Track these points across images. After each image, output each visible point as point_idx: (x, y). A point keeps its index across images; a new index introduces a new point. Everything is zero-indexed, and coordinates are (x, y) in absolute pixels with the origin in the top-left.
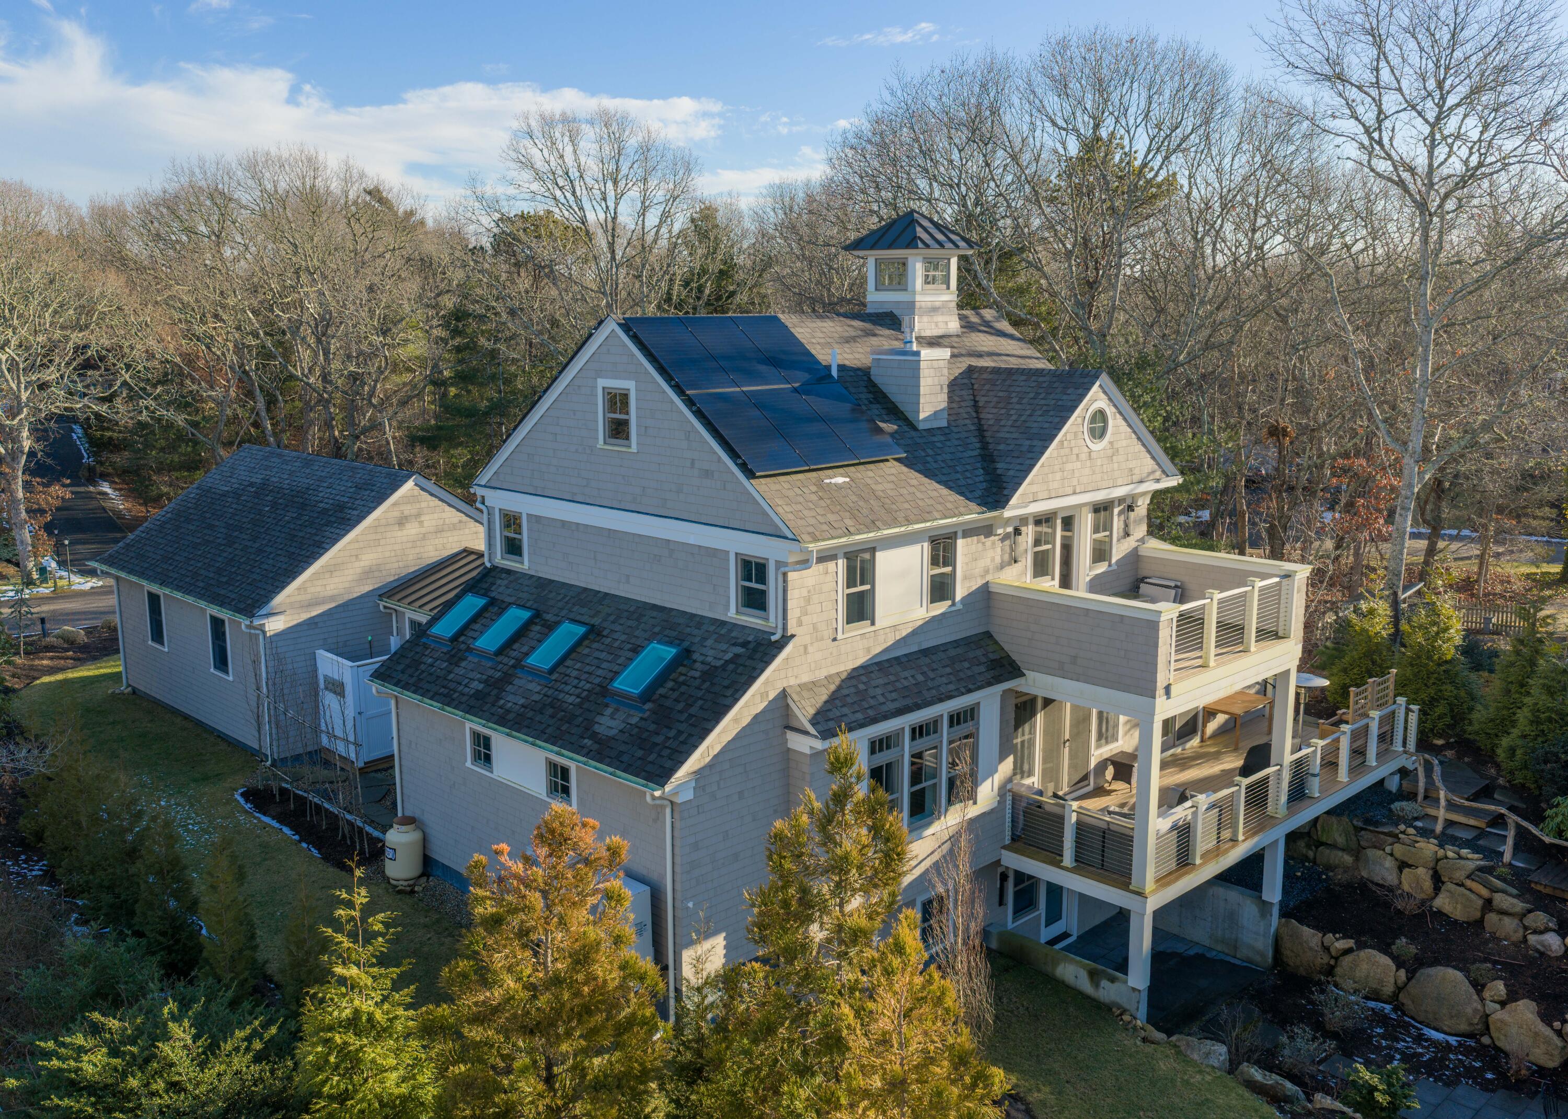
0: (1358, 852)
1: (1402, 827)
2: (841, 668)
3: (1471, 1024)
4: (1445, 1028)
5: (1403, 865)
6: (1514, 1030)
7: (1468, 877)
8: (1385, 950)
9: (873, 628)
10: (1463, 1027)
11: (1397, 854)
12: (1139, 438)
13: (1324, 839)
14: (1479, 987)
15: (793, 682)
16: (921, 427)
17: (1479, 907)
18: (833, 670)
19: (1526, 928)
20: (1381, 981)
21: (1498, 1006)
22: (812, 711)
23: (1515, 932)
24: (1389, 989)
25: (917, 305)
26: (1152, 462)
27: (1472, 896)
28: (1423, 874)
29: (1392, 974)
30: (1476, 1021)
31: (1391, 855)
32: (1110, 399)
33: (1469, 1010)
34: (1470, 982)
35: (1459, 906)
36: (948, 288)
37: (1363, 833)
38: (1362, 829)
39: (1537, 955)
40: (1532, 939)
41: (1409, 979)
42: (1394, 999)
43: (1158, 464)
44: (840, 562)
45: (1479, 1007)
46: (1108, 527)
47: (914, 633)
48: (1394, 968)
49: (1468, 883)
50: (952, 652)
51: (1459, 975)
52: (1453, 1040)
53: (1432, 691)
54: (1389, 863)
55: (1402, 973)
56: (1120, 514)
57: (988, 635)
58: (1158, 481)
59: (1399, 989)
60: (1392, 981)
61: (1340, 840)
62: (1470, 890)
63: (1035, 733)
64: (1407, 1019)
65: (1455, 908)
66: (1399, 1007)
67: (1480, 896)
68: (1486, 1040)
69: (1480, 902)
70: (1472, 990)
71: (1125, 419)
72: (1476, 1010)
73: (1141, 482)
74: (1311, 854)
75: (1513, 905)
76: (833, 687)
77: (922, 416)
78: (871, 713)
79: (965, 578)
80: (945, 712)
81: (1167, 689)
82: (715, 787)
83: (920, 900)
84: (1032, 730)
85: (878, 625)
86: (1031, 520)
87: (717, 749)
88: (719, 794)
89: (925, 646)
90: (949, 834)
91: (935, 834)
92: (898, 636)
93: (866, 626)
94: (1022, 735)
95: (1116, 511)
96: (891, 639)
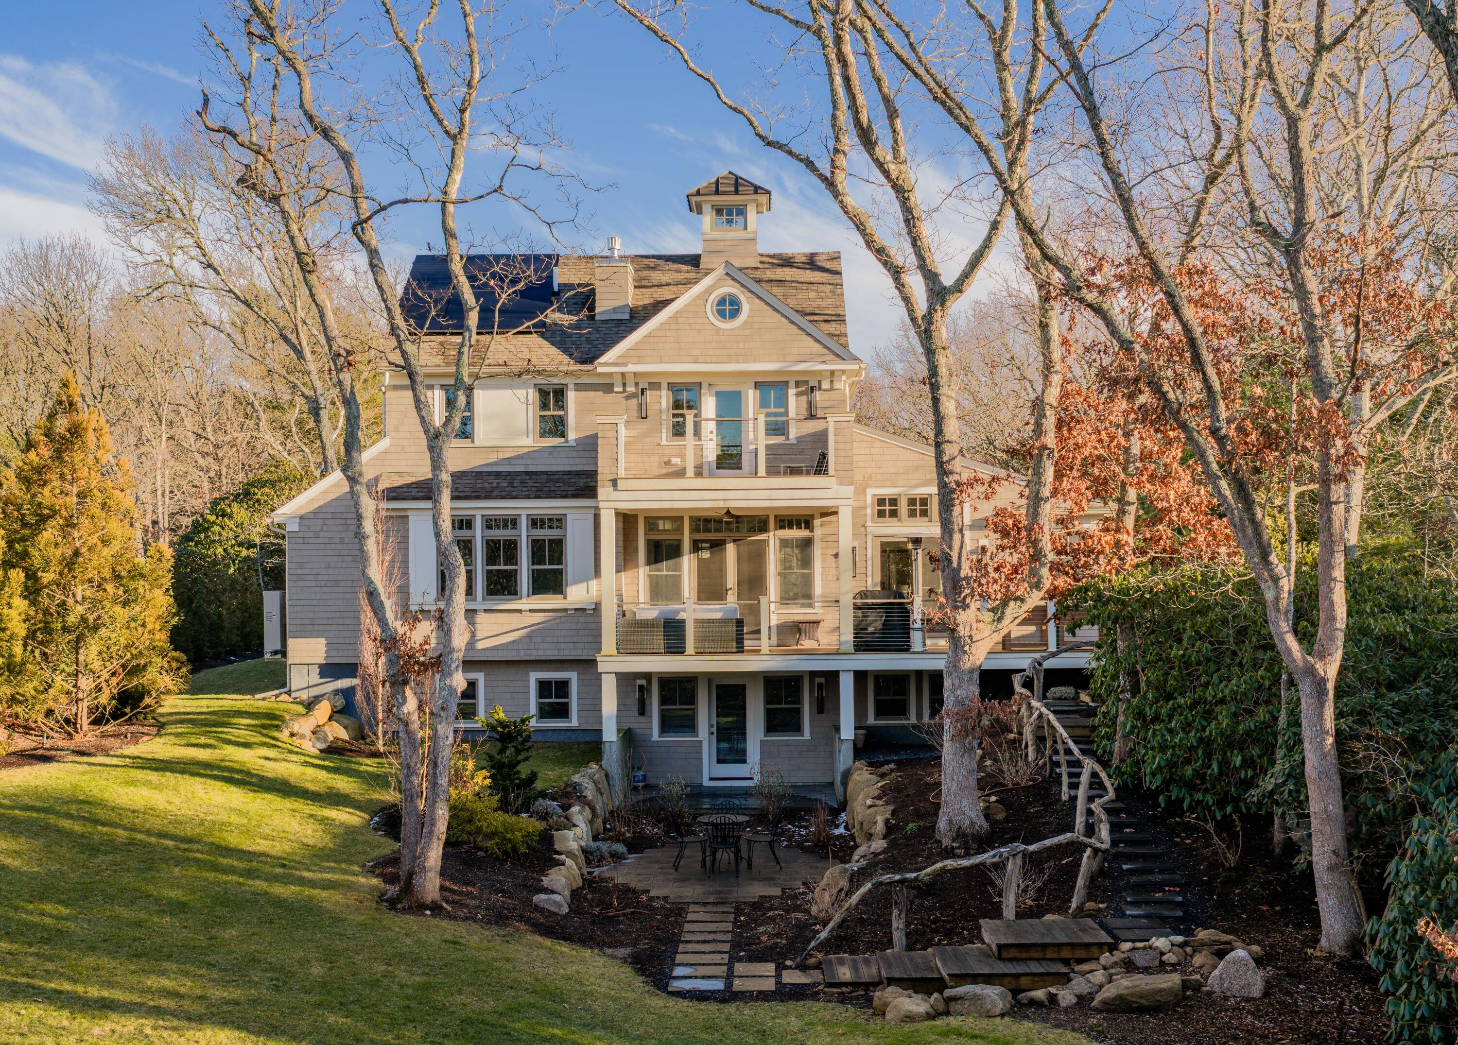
9: (471, 445)
12: (793, 323)
15: (390, 469)
16: (599, 318)
22: (387, 486)
32: (742, 286)
36: (746, 229)
43: (825, 347)
44: (436, 392)
46: (782, 403)
47: (519, 457)
50: (556, 477)
56: (798, 394)
58: (829, 362)
71: (768, 304)
73: (801, 361)
76: (422, 479)
79: (577, 424)
80: (524, 514)
81: (614, 483)
82: (318, 528)
83: (534, 677)
84: (678, 568)
85: (477, 444)
86: (664, 385)
87: (321, 503)
88: (322, 534)
89: (532, 468)
90: (538, 618)
91: (520, 611)
92: (501, 456)
93: (466, 443)
94: (664, 569)
95: (792, 391)
96: (493, 458)
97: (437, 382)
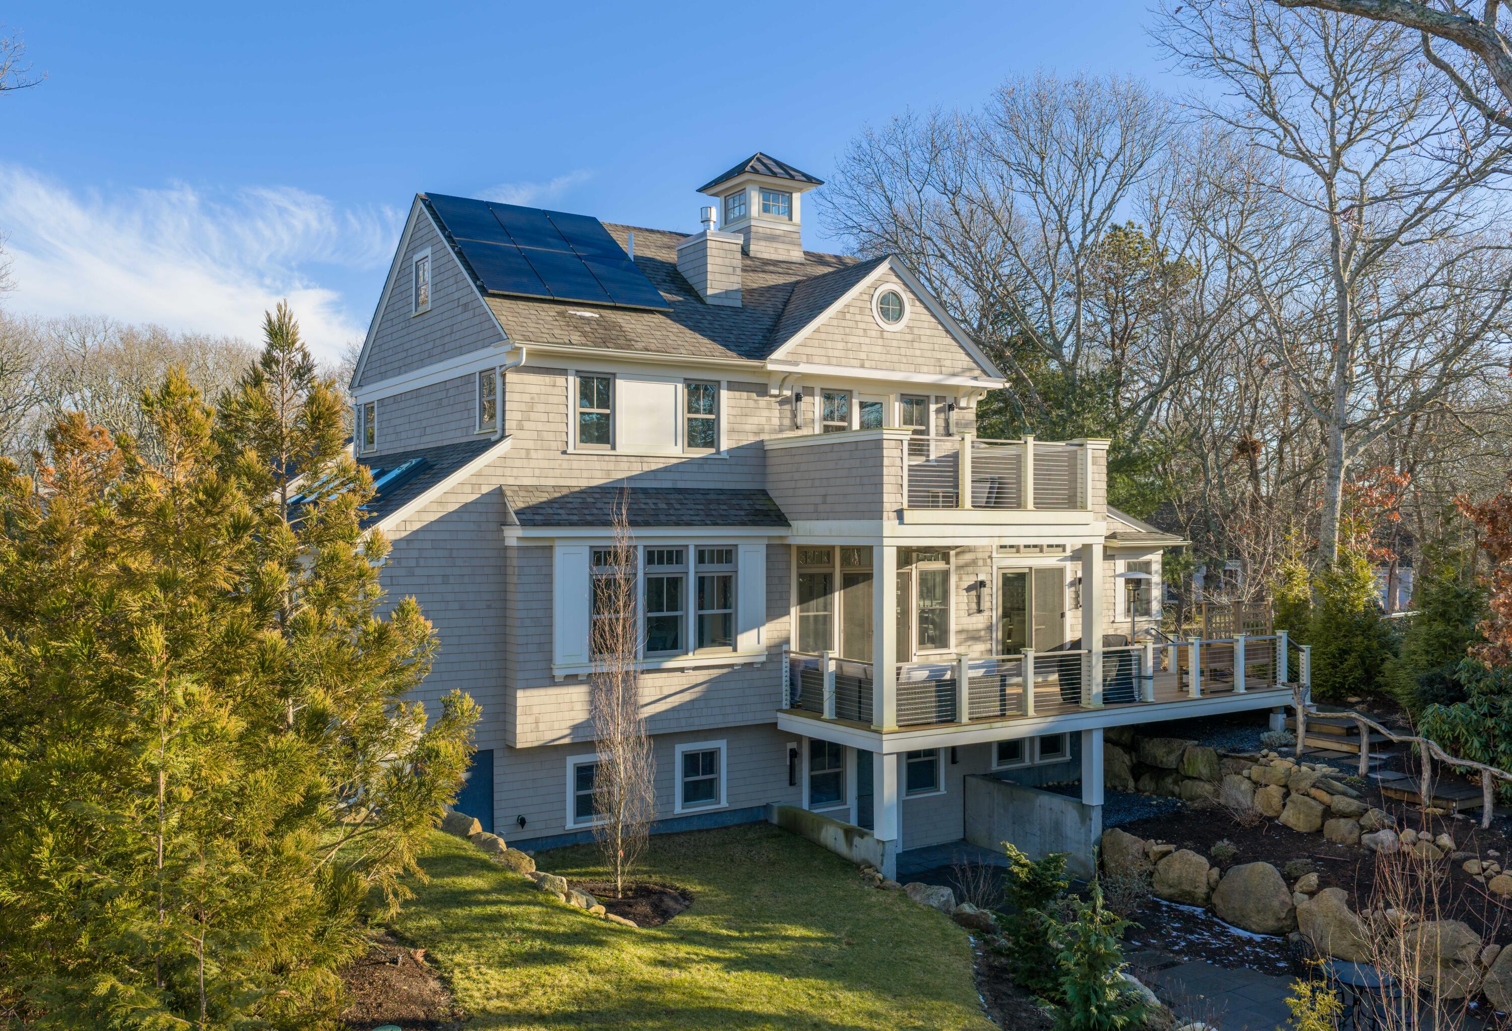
0: (1217, 779)
1: (1265, 752)
2: (573, 483)
3: (1279, 919)
4: (1254, 927)
5: (1256, 785)
6: (1320, 920)
7: (1314, 786)
8: (1203, 850)
9: (612, 453)
10: (1271, 923)
11: (1254, 777)
12: (947, 331)
13: (1190, 773)
14: (1290, 880)
15: (511, 481)
16: (709, 301)
17: (1319, 814)
18: (562, 482)
19: (1362, 828)
20: (1193, 882)
21: (1306, 897)
22: (521, 505)
23: (1351, 833)
24: (1202, 891)
25: (753, 229)
26: (968, 359)
27: (1313, 802)
28: (1275, 791)
29: (1204, 873)
30: (1283, 915)
31: (1249, 778)
32: (905, 284)
33: (1276, 903)
34: (1283, 876)
35: (1301, 816)
36: (791, 219)
37: (1225, 760)
38: (1225, 756)
39: (1367, 852)
40: (1366, 838)
41: (1221, 877)
42: (1208, 903)
43: (975, 362)
44: (571, 379)
45: (1288, 900)
46: (924, 420)
47: (666, 470)
48: (1208, 866)
49: (1313, 791)
50: (712, 496)
51: (1269, 867)
52: (1257, 938)
53: (1341, 643)
54: (1246, 785)
55: (1215, 872)
56: (938, 411)
57: (764, 493)
58: (976, 378)
59: (1212, 889)
60: (1204, 880)
61: (1205, 771)
62: (1314, 798)
63: (832, 610)
64: (1215, 919)
65: (1298, 819)
66: (1211, 909)
67: (1321, 803)
68: (1294, 937)
69: (1320, 808)
70: (1282, 882)
71: (927, 308)
72: (1283, 903)
73: (954, 375)
74: (1177, 789)
75: (1349, 804)
76: (557, 495)
77: (710, 292)
78: (589, 518)
79: (731, 431)
80: (692, 544)
81: (900, 514)
82: (413, 563)
83: (680, 749)
84: (828, 607)
85: (619, 451)
86: (817, 391)
87: (417, 526)
88: (418, 571)
89: (681, 485)
90: (703, 676)
91: (682, 670)
92: (646, 468)
93: (604, 449)
94: (814, 609)
95: (933, 407)
96: (636, 469)
97: (573, 366)
